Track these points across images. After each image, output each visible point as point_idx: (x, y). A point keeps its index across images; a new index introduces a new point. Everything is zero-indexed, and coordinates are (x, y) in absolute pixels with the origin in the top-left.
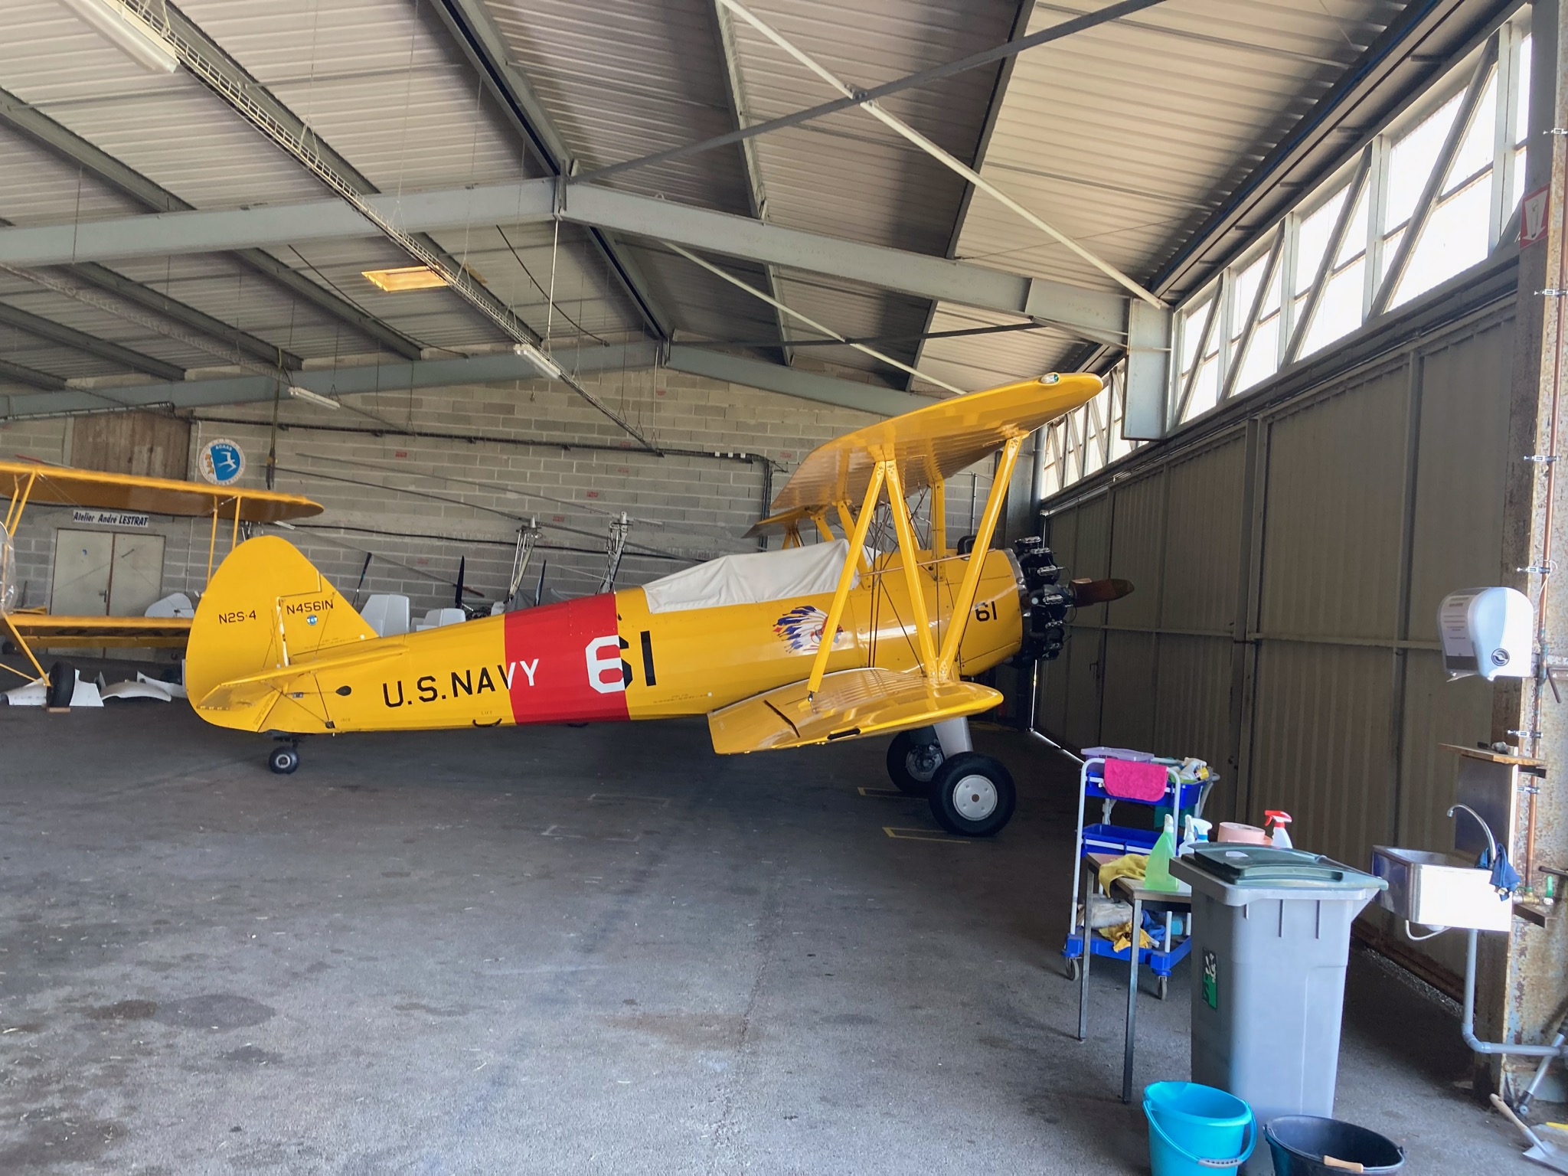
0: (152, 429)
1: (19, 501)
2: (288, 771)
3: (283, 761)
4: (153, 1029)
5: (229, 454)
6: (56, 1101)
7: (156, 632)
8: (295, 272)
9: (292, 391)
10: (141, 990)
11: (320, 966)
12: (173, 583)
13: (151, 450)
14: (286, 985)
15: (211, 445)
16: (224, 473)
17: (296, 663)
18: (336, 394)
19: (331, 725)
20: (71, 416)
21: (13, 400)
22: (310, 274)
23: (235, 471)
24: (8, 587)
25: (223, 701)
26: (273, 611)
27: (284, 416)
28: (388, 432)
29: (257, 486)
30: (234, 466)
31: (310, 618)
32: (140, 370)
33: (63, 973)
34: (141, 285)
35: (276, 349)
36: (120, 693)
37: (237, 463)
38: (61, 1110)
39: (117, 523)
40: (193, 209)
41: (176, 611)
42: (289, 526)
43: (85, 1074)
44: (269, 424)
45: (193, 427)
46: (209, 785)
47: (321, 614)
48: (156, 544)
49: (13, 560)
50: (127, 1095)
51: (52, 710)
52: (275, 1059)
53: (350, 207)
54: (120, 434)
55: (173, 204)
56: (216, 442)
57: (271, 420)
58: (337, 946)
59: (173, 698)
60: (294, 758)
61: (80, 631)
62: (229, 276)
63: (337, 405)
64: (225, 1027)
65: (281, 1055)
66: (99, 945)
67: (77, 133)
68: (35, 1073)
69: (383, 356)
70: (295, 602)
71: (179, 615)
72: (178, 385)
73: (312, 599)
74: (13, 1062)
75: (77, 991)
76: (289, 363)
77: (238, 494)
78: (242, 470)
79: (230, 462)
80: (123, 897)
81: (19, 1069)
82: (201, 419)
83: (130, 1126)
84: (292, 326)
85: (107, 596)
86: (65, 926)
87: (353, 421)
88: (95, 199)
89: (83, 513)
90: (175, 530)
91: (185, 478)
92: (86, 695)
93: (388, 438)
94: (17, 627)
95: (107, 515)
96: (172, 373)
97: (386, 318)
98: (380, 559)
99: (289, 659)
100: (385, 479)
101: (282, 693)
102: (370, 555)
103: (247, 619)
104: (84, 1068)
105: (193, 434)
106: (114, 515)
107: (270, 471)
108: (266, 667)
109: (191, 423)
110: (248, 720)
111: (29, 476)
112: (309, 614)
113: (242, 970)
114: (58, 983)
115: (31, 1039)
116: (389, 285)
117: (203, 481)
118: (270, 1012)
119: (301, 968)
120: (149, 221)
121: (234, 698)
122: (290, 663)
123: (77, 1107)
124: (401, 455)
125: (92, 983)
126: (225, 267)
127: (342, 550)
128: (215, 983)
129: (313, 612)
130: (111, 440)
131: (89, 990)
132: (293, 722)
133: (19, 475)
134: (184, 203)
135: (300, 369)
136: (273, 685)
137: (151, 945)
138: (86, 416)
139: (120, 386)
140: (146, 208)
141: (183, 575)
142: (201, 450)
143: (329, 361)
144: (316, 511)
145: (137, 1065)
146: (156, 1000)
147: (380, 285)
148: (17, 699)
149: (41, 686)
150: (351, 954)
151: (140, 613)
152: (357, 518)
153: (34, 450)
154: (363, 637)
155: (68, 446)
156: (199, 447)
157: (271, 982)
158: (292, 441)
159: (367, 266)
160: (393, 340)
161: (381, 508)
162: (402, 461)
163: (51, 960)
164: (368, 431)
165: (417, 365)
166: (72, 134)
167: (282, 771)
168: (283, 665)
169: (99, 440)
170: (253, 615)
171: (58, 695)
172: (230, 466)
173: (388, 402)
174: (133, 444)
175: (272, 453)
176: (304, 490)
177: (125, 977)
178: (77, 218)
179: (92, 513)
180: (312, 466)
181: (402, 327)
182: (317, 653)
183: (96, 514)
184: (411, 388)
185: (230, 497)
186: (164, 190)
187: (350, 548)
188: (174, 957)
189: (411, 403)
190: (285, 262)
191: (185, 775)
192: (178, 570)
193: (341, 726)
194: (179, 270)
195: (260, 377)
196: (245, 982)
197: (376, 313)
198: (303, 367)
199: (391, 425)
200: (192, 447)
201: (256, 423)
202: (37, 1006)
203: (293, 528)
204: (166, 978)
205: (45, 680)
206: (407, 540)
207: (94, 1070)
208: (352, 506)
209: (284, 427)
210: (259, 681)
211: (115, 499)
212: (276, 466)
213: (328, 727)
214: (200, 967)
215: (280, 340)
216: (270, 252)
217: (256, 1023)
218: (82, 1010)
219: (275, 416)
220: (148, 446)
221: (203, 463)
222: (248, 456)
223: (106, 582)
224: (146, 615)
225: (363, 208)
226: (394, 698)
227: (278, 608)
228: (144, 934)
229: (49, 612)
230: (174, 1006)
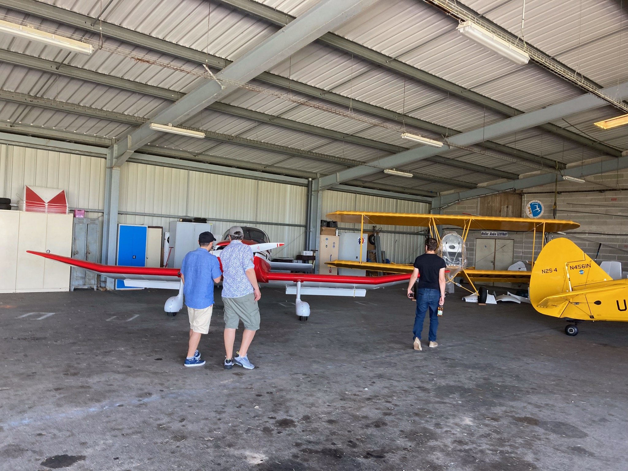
0: (508, 199)
1: (466, 230)
2: (574, 335)
3: (571, 331)
4: (540, 430)
5: (537, 206)
6: (508, 449)
7: (514, 276)
8: (564, 129)
9: (564, 178)
10: (532, 414)
11: (603, 420)
12: (518, 257)
13: (508, 207)
14: (591, 425)
15: (530, 203)
16: (535, 214)
17: (575, 290)
18: (583, 176)
19: (592, 317)
20: (479, 197)
21: (460, 193)
22: (572, 129)
23: (540, 212)
24: (464, 260)
25: (545, 305)
26: (564, 268)
27: (559, 189)
28: (607, 190)
29: (549, 218)
30: (539, 211)
31: (581, 271)
32: (503, 177)
33: (502, 401)
34: (504, 145)
35: (555, 161)
36: (503, 299)
37: (541, 209)
38: (511, 453)
39: (496, 235)
40: (524, 113)
41: (519, 268)
42: (563, 233)
43: (517, 441)
44: (553, 192)
45: (523, 196)
46: (541, 337)
47: (586, 270)
48: (510, 243)
49: (465, 250)
50: (535, 454)
51: (480, 304)
52: (592, 455)
53: (596, 97)
54: (496, 202)
55: (516, 112)
56: (532, 202)
57: (554, 190)
58: (610, 413)
59: (521, 302)
60: (576, 330)
61: (488, 276)
62: (538, 135)
63: (584, 181)
64: (568, 436)
65: (594, 454)
66: (513, 393)
67: (483, 95)
68: (498, 437)
69: (604, 157)
70: (574, 265)
71: (520, 270)
72: (516, 181)
73: (581, 263)
74: (491, 430)
75: (508, 409)
76: (561, 166)
77: (544, 221)
78: (542, 212)
79: (538, 209)
80: (517, 376)
81: (493, 433)
82: (526, 193)
83: (538, 466)
84: (563, 151)
85: (494, 263)
86: (500, 384)
87: (590, 187)
88: (489, 117)
89: (484, 232)
90: (517, 237)
91: (520, 216)
92: (491, 300)
93: (607, 193)
94: (467, 274)
95: (493, 232)
96: (514, 177)
97: (606, 141)
98: (605, 245)
99: (572, 289)
100: (607, 210)
101: (570, 302)
102: (601, 244)
103: (553, 271)
104: (516, 439)
105: (523, 199)
106: (495, 232)
107: (554, 212)
108: (563, 291)
109: (522, 195)
110: (555, 312)
111: (469, 220)
112: (580, 270)
113: (570, 414)
114: (501, 405)
115: (495, 423)
116: (607, 126)
117: (527, 217)
118: (586, 435)
119: (596, 419)
120: (508, 121)
121: (550, 303)
122: (572, 290)
123: (517, 453)
124: (614, 199)
125: (513, 407)
126: (535, 133)
127: (587, 242)
128: (560, 418)
129: (582, 269)
130: (493, 205)
131: (512, 409)
132: (575, 314)
133: (466, 220)
134: (520, 111)
135: (565, 168)
136: (566, 299)
137: (532, 397)
138: (484, 197)
139: (496, 184)
140: (507, 116)
141: (521, 254)
142: (526, 205)
143: (579, 163)
144: (577, 226)
145: (536, 443)
146: (538, 419)
147: (602, 127)
148: (468, 300)
149: (475, 295)
150: (617, 417)
151: (506, 269)
152: (594, 228)
153: (468, 211)
154: (605, 280)
155: (479, 208)
156: (525, 204)
157: (584, 422)
158: (563, 198)
159: (595, 120)
160: (609, 150)
161: (605, 223)
162: (614, 202)
163: (497, 396)
164: (597, 191)
165: (620, 159)
166: (481, 95)
167: (571, 335)
168: (569, 291)
169: (489, 205)
170: (556, 270)
171: (482, 299)
172: (538, 211)
173: (608, 177)
174: (501, 205)
175: (555, 204)
176: (569, 218)
177: (525, 407)
178: (484, 125)
179: (487, 232)
180: (572, 208)
181: (612, 143)
182: (585, 286)
183: (489, 232)
184: (617, 170)
185: (541, 223)
186: (513, 108)
187: (591, 241)
188: (542, 404)
189: (618, 176)
190: (560, 126)
191: (531, 332)
192: (519, 252)
193: (597, 318)
194: (519, 137)
195: (549, 173)
196: (572, 419)
197: (601, 139)
198: (567, 167)
199: (609, 187)
200: (523, 204)
201: (548, 193)
202: (495, 412)
203: (565, 234)
204: (540, 411)
205: (477, 293)
206: (618, 237)
207: (520, 440)
208: (591, 223)
209: (559, 193)
210: (561, 297)
211: (495, 226)
212: (557, 209)
213: (591, 318)
214: (552, 410)
215: (558, 158)
216: (554, 123)
217: (580, 438)
218: (511, 416)
219: (556, 189)
220: (506, 206)
221: (527, 211)
222: (544, 206)
223: (493, 257)
224: (509, 269)
225: (603, 96)
226: (622, 307)
227: (566, 267)
228: (528, 392)
229: (474, 269)
230: (545, 423)
